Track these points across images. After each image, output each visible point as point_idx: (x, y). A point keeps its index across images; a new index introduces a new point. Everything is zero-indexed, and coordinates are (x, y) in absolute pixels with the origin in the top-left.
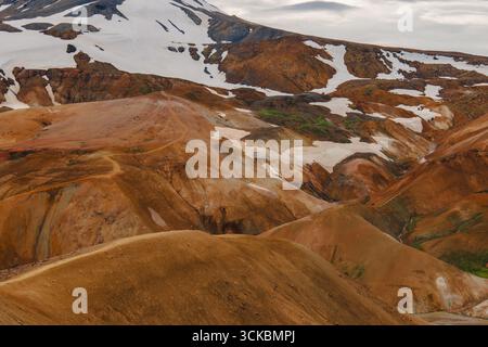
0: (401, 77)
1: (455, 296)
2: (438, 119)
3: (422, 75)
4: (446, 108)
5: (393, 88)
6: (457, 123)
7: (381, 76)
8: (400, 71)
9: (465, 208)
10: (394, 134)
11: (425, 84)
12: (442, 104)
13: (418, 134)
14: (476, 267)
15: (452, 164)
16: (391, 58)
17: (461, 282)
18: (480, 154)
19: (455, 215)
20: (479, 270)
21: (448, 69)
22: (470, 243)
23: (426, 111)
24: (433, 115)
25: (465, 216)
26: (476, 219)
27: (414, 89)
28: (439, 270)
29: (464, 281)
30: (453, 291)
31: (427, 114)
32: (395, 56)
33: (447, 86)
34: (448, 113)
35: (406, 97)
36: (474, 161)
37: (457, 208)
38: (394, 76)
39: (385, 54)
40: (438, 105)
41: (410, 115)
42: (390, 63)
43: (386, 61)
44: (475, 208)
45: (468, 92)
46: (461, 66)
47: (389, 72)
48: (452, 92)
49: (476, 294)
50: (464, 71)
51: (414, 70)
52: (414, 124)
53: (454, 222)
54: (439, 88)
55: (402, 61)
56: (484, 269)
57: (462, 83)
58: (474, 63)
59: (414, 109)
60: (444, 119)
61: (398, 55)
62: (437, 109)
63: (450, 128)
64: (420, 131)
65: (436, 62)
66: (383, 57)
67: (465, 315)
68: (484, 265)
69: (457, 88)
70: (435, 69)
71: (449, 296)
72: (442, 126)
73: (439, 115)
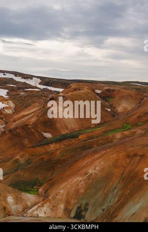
1: (18, 206)
2: (7, 108)
4: (11, 102)
6: (17, 110)
9: (22, 156)
12: (9, 100)
14: (29, 189)
15: (14, 133)
17: (21, 198)
18: (29, 127)
19: (17, 161)
21: (12, 81)
22: (25, 175)
24: (4, 105)
25: (22, 161)
26: (28, 162)
28: (9, 192)
29: (23, 197)
30: (17, 203)
31: (1, 105)
33: (11, 90)
34: (12, 105)
36: (26, 131)
37: (18, 157)
40: (6, 100)
44: (27, 156)
45: (22, 93)
46: (18, 79)
48: (14, 93)
49: (29, 204)
50: (20, 82)
53: (16, 165)
54: (7, 91)
56: (32, 189)
57: (19, 89)
58: (25, 78)
60: (10, 108)
62: (6, 102)
63: (13, 113)
65: (5, 76)
67: (23, 216)
68: (33, 188)
69: (16, 91)
70: (5, 80)
71: (15, 207)
72: (9, 112)
73: (7, 106)
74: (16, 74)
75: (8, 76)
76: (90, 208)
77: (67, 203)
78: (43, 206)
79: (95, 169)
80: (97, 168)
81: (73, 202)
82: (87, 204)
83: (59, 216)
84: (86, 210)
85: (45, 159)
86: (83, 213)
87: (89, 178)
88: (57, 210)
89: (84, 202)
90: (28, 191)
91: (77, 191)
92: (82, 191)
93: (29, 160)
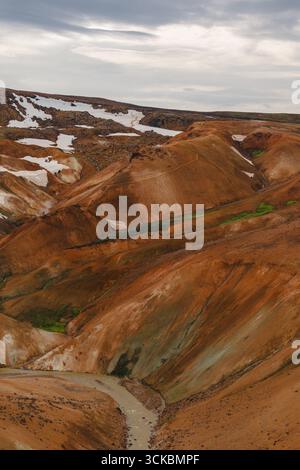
0: (35, 124)
1: (20, 351)
2: (65, 172)
3: (57, 123)
4: (74, 160)
5: (22, 137)
7: (13, 124)
8: (34, 118)
9: (54, 265)
10: (12, 188)
11: (58, 133)
12: (73, 155)
13: (41, 188)
14: (50, 323)
16: (25, 104)
17: (28, 337)
18: (82, 209)
19: (44, 272)
20: (52, 325)
21: (85, 117)
22: (48, 298)
23: (54, 163)
24: (61, 167)
25: (54, 272)
26: (64, 274)
27: (46, 138)
29: (32, 336)
30: (20, 347)
31: (54, 166)
32: (29, 101)
33: (82, 135)
34: (76, 165)
35: (34, 147)
36: (75, 216)
37: (47, 266)
38: (28, 123)
39: (18, 98)
40: (67, 156)
41: (36, 167)
42: (23, 110)
43: (20, 107)
44: (64, 264)
45: (102, 142)
46: (100, 114)
47: (22, 119)
48: (86, 142)
49: (42, 348)
50: (101, 120)
51: (50, 117)
52: (38, 178)
53: (41, 279)
54: (72, 137)
55: (36, 107)
56: (57, 323)
57: (96, 133)
58: (113, 111)
59: (41, 161)
60: (71, 172)
61: (33, 100)
62: (65, 161)
64: (45, 185)
65: (73, 109)
66: (16, 102)
67: (25, 369)
68: (58, 321)
69: (91, 138)
70: (72, 116)
71: (15, 352)
72: (68, 179)
73: (67, 168)
74: (96, 103)
75: (81, 107)
76: (142, 357)
77: (106, 347)
78: (62, 352)
79: (163, 288)
80: (168, 287)
81: (115, 346)
82: (138, 351)
83: (88, 370)
84: (135, 360)
85: (94, 270)
86: (129, 366)
87: (149, 305)
88: (85, 360)
89: (134, 347)
90: (47, 327)
91: (125, 327)
92: (134, 326)
93: (68, 270)
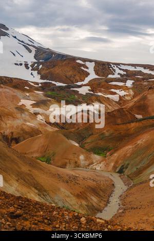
0: (119, 76)
2: (127, 95)
3: (129, 75)
4: (131, 91)
5: (112, 82)
7: (110, 76)
8: (119, 74)
10: (103, 102)
11: (127, 80)
12: (131, 89)
13: (116, 102)
16: (115, 68)
19: (103, 134)
21: (140, 73)
24: (125, 93)
27: (122, 82)
31: (122, 93)
32: (117, 67)
33: (137, 80)
34: (132, 93)
35: (115, 85)
38: (116, 76)
39: (112, 66)
40: (129, 89)
41: (115, 93)
42: (114, 70)
43: (113, 69)
45: (145, 83)
46: (147, 71)
47: (114, 74)
48: (138, 83)
50: (146, 74)
51: (125, 73)
52: (115, 98)
54: (133, 81)
55: (120, 69)
59: (117, 91)
60: (130, 95)
61: (119, 66)
62: (127, 91)
63: (131, 99)
64: (118, 100)
65: (135, 69)
66: (112, 67)
69: (141, 81)
70: (134, 73)
72: (128, 98)
74: (145, 67)
75: (139, 69)
